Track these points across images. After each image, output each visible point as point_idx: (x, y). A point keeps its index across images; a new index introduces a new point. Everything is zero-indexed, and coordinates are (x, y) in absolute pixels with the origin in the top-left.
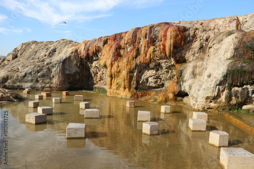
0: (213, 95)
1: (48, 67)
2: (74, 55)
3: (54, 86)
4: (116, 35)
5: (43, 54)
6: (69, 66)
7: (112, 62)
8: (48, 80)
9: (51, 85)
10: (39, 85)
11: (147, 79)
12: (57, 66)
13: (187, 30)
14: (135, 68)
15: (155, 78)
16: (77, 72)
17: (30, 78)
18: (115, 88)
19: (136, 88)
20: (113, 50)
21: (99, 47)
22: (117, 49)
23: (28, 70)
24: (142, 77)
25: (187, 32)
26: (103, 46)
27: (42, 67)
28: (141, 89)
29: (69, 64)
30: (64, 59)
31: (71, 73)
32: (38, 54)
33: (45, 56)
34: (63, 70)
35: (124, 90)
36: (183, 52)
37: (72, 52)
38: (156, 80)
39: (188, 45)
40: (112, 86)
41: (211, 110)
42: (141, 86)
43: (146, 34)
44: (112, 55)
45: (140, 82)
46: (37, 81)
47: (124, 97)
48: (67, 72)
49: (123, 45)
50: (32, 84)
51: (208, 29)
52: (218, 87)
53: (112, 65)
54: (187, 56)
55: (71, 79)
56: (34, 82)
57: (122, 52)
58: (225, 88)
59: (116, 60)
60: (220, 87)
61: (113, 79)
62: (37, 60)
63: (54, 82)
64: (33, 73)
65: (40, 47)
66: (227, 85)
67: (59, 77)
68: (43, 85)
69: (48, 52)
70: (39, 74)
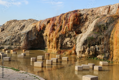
0: (82, 50)
1: (19, 37)
2: (34, 29)
3: (22, 47)
4: (53, 18)
5: (17, 29)
6: (31, 36)
7: (50, 33)
8: (18, 44)
9: (20, 47)
10: (13, 47)
11: (66, 43)
12: (23, 36)
13: (82, 15)
14: (60, 37)
15: (70, 42)
16: (35, 39)
17: (8, 43)
18: (51, 48)
19: (61, 48)
20: (51, 26)
21: (45, 25)
22: (52, 26)
23: (8, 38)
24: (64, 42)
25: (82, 17)
26: (47, 24)
27: (16, 36)
28: (64, 49)
29: (31, 34)
30: (28, 31)
31: (32, 40)
32: (14, 29)
33: (18, 29)
34: (27, 38)
35: (54, 49)
36: (80, 28)
37: (33, 28)
38: (71, 43)
39: (82, 24)
40: (50, 47)
41: (83, 58)
42: (63, 47)
43: (65, 18)
44: (50, 30)
45: (63, 45)
46: (12, 44)
47: (53, 53)
48: (30, 39)
49: (56, 24)
50: (9, 46)
51: (95, 14)
52: (83, 46)
53: (50, 35)
54: (82, 30)
55: (33, 43)
56: (10, 45)
57: (55, 28)
58: (87, 47)
59: (52, 32)
60: (84, 46)
61: (50, 43)
62: (13, 32)
63: (22, 45)
64: (10, 40)
65: (16, 24)
66: (87, 45)
67: (24, 42)
68: (15, 46)
69: (20, 27)
70: (13, 41)
